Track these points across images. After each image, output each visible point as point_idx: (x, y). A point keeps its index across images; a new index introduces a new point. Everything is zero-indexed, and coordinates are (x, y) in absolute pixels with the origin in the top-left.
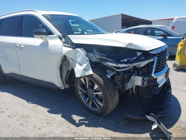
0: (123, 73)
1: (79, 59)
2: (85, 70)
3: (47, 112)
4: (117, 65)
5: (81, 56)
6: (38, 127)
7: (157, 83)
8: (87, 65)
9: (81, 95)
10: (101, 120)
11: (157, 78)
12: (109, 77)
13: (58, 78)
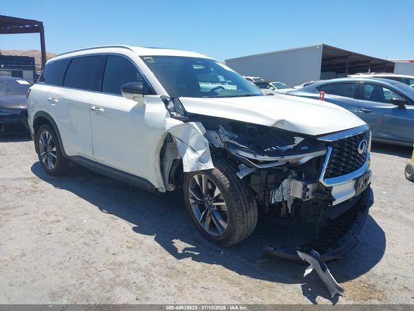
0: (266, 172)
1: (192, 142)
2: (201, 160)
3: (131, 229)
4: (255, 157)
5: (196, 135)
6: (112, 251)
7: (331, 196)
8: (204, 153)
9: (192, 206)
10: (222, 253)
11: (332, 187)
12: (241, 178)
13: (156, 170)
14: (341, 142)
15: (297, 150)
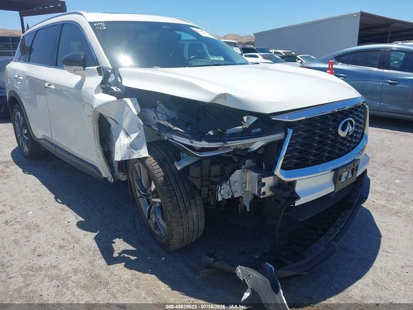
0: (209, 161)
1: (125, 123)
2: (134, 146)
4: (191, 142)
5: (129, 115)
7: (294, 193)
8: (138, 137)
9: (141, 200)
10: (163, 258)
11: (295, 182)
12: (179, 168)
14: (310, 122)
15: (247, 134)
